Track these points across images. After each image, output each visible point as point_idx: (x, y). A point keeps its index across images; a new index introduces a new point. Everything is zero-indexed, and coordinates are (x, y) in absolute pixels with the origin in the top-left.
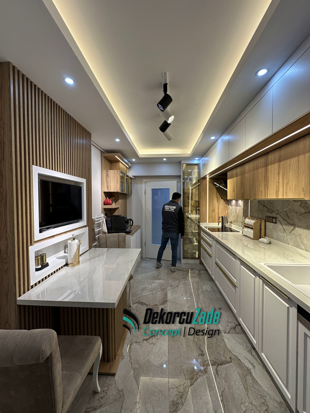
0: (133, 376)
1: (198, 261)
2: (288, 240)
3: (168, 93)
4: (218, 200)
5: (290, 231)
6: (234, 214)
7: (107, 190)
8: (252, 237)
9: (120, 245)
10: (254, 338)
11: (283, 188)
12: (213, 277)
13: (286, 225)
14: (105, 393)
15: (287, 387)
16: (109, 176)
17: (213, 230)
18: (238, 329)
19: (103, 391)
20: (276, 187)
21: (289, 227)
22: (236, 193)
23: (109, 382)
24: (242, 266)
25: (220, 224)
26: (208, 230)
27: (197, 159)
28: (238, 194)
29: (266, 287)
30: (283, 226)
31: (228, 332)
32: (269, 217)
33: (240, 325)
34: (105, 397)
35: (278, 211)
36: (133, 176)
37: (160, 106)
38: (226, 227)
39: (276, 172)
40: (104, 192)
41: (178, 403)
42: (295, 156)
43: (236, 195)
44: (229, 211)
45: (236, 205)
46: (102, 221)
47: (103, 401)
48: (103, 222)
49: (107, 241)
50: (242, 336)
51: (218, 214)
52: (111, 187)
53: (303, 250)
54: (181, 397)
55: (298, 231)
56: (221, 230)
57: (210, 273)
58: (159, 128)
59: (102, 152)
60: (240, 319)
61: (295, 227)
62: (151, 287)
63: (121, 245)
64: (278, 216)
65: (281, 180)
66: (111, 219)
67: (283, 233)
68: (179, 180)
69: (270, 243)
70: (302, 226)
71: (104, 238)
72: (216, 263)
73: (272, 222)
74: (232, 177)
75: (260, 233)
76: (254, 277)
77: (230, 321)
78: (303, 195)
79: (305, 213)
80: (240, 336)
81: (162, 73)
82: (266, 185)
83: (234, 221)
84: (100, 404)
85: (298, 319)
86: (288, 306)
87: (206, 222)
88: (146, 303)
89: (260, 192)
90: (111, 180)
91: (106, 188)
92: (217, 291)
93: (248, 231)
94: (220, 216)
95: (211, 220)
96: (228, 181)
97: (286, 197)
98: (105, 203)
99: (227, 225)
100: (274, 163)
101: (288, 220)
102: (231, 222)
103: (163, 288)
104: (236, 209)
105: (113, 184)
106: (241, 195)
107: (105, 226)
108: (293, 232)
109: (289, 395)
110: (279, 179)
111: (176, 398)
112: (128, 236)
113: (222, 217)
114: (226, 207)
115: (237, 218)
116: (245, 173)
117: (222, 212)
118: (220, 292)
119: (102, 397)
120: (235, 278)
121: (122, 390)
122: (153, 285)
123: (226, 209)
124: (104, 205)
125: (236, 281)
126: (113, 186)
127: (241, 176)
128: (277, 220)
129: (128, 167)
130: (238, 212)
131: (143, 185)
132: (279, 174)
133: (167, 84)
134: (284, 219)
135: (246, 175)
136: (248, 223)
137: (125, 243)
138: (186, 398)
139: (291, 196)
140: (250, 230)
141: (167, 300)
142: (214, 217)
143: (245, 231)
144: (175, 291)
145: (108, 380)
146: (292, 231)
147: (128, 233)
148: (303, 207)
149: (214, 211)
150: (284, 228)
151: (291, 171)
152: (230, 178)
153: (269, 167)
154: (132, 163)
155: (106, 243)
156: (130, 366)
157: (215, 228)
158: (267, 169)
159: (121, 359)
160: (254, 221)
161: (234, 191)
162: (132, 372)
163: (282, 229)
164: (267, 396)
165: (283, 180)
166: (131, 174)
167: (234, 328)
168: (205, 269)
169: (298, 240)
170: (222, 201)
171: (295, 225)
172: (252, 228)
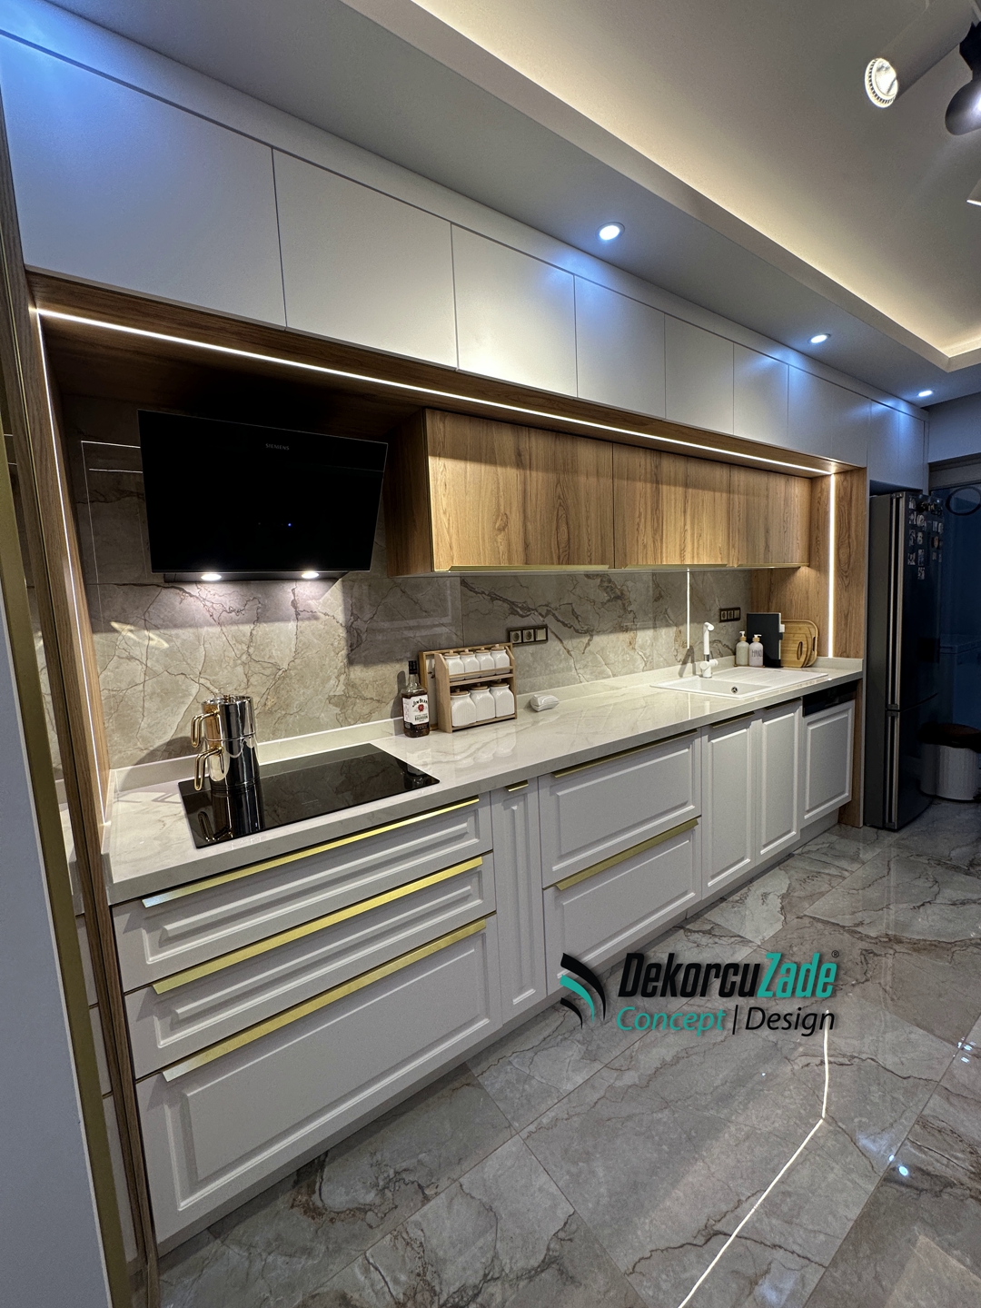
2: (580, 671)
5: (583, 649)
13: (571, 637)
20: (680, 541)
24: (714, 741)
32: (522, 629)
35: (547, 606)
53: (609, 677)
61: (592, 636)
64: (550, 621)
67: (566, 660)
70: (605, 629)
73: (535, 641)
79: (609, 601)
93: (487, 698)
101: (576, 623)
108: (587, 650)
120: (688, 804)
125: (693, 807)
128: (548, 630)
134: (565, 625)
146: (586, 647)
148: (605, 589)
150: (567, 647)
163: (561, 652)
169: (600, 663)
171: (592, 631)
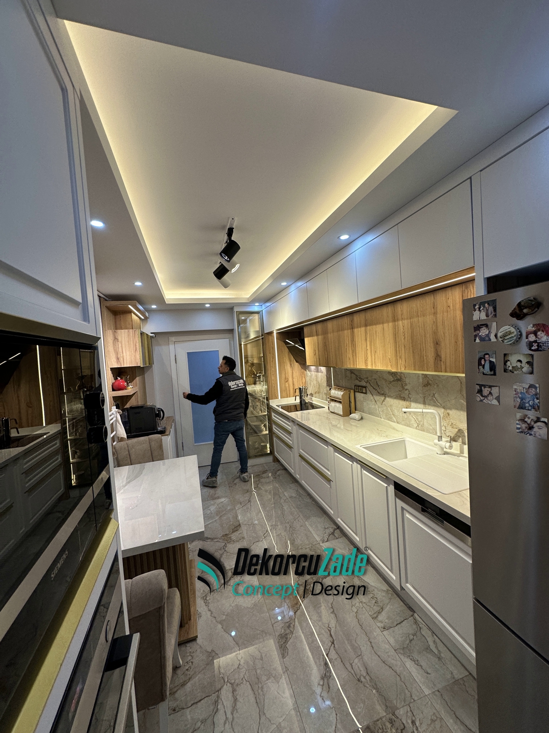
0: (223, 630)
1: (270, 459)
2: (381, 412)
3: (233, 238)
4: (291, 365)
5: (381, 402)
6: (315, 382)
7: (116, 364)
8: (341, 413)
9: (153, 455)
10: (357, 535)
11: (372, 356)
12: (298, 476)
13: (376, 395)
14: (191, 663)
15: (391, 570)
16: (120, 340)
17: (289, 408)
18: (337, 532)
19: (187, 663)
20: (365, 355)
21: (379, 397)
22: (318, 357)
23: (190, 650)
24: (336, 454)
25: (298, 398)
26: (280, 410)
27: (257, 304)
28: (321, 359)
29: (365, 472)
30: (374, 396)
31: (326, 540)
32: (359, 386)
33: (338, 527)
34: (193, 667)
35: (367, 378)
36: (152, 333)
37: (223, 255)
38: (306, 403)
39: (363, 338)
40: (112, 369)
41: (286, 634)
42: (380, 324)
43: (318, 360)
44: (308, 379)
45: (316, 371)
46: (115, 419)
47: (191, 673)
48: (117, 420)
49: (130, 452)
50: (343, 539)
51: (293, 384)
52: (125, 359)
53: (394, 422)
54: (289, 627)
55: (389, 401)
56: (299, 408)
57: (292, 471)
58: (214, 273)
59: (102, 299)
60: (339, 519)
61: (385, 397)
62: (209, 511)
63: (156, 455)
64: (368, 385)
65: (368, 348)
66: (128, 414)
67: (375, 405)
68: (230, 335)
69: (362, 418)
70: (392, 395)
71: (125, 448)
72: (300, 456)
73: (362, 393)
74: (310, 335)
75: (350, 407)
76: (351, 463)
77: (326, 527)
78: (390, 366)
79: (393, 381)
80: (340, 540)
81: (229, 218)
82: (354, 352)
83: (315, 393)
84: (188, 677)
85: (396, 495)
86: (386, 485)
87: (277, 398)
88: (209, 537)
89: (348, 359)
90: (123, 346)
91: (115, 360)
92: (304, 494)
93: (336, 406)
94: (296, 387)
95: (284, 394)
96: (306, 340)
97: (375, 367)
98: (115, 388)
99: (307, 400)
100: (360, 327)
101: (378, 389)
102: (312, 395)
103: (229, 508)
104: (316, 376)
105: (128, 353)
106: (325, 360)
107: (121, 428)
108: (383, 403)
109: (393, 577)
110: (367, 347)
111: (283, 630)
112: (164, 438)
113: (300, 389)
114: (303, 373)
115: (319, 388)
116: (328, 333)
117: (298, 382)
118: (309, 495)
119: (187, 670)
120: (328, 470)
121: (213, 651)
122: (212, 509)
123: (303, 376)
124: (113, 390)
125: (330, 474)
126: (128, 357)
127: (323, 336)
128: (367, 389)
129: (143, 318)
130: (319, 380)
131: (172, 347)
132: (366, 340)
133: (233, 228)
134: (374, 389)
135: (329, 335)
136: (335, 395)
137: (163, 451)
138: (294, 626)
139: (379, 367)
140: (338, 405)
141: (240, 525)
142: (288, 389)
143: (331, 406)
144: (247, 508)
145: (188, 648)
147: (162, 432)
148: (391, 375)
149: (287, 380)
150: (375, 399)
151: (377, 339)
152: (308, 337)
153: (356, 330)
154: (150, 311)
155: (130, 455)
156: (215, 621)
157: (290, 406)
158: (353, 332)
159: (197, 619)
160: (342, 393)
161: (315, 354)
162: (220, 626)
163: (373, 400)
164: (376, 590)
165: (371, 348)
166: (150, 328)
167: (333, 533)
168: (282, 468)
169: (389, 412)
170: (296, 364)
171: (386, 394)
172: (340, 402)
